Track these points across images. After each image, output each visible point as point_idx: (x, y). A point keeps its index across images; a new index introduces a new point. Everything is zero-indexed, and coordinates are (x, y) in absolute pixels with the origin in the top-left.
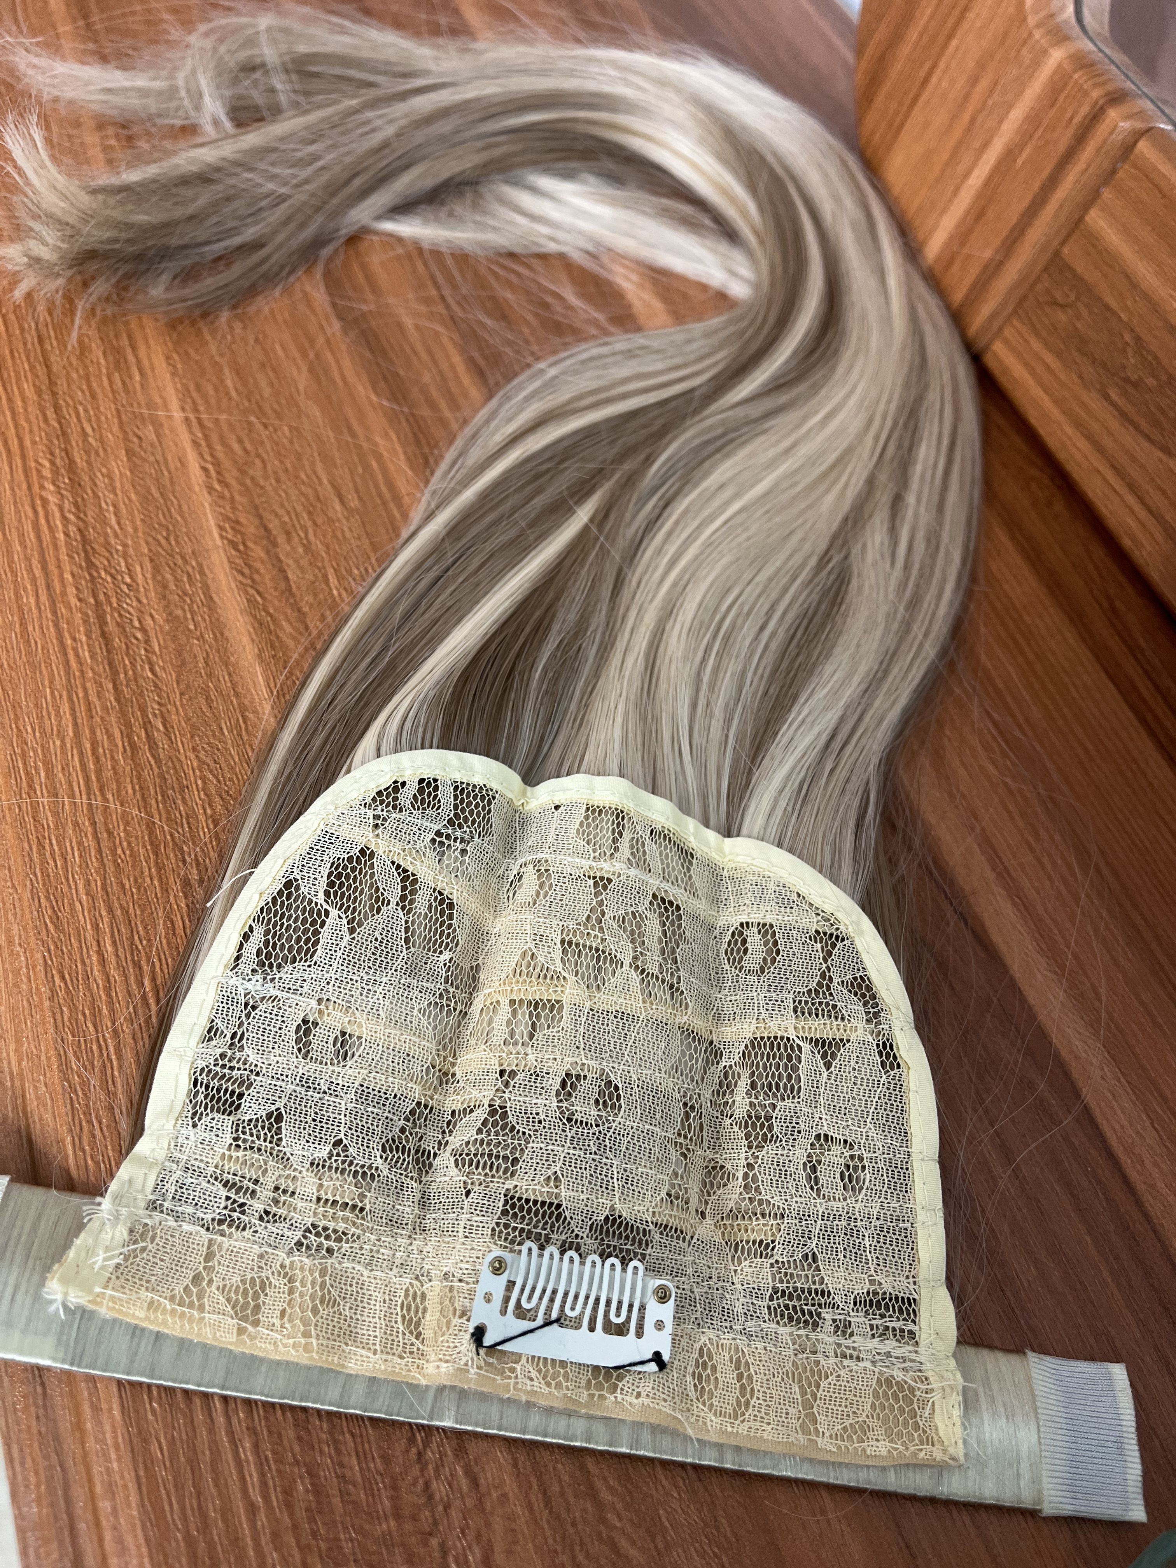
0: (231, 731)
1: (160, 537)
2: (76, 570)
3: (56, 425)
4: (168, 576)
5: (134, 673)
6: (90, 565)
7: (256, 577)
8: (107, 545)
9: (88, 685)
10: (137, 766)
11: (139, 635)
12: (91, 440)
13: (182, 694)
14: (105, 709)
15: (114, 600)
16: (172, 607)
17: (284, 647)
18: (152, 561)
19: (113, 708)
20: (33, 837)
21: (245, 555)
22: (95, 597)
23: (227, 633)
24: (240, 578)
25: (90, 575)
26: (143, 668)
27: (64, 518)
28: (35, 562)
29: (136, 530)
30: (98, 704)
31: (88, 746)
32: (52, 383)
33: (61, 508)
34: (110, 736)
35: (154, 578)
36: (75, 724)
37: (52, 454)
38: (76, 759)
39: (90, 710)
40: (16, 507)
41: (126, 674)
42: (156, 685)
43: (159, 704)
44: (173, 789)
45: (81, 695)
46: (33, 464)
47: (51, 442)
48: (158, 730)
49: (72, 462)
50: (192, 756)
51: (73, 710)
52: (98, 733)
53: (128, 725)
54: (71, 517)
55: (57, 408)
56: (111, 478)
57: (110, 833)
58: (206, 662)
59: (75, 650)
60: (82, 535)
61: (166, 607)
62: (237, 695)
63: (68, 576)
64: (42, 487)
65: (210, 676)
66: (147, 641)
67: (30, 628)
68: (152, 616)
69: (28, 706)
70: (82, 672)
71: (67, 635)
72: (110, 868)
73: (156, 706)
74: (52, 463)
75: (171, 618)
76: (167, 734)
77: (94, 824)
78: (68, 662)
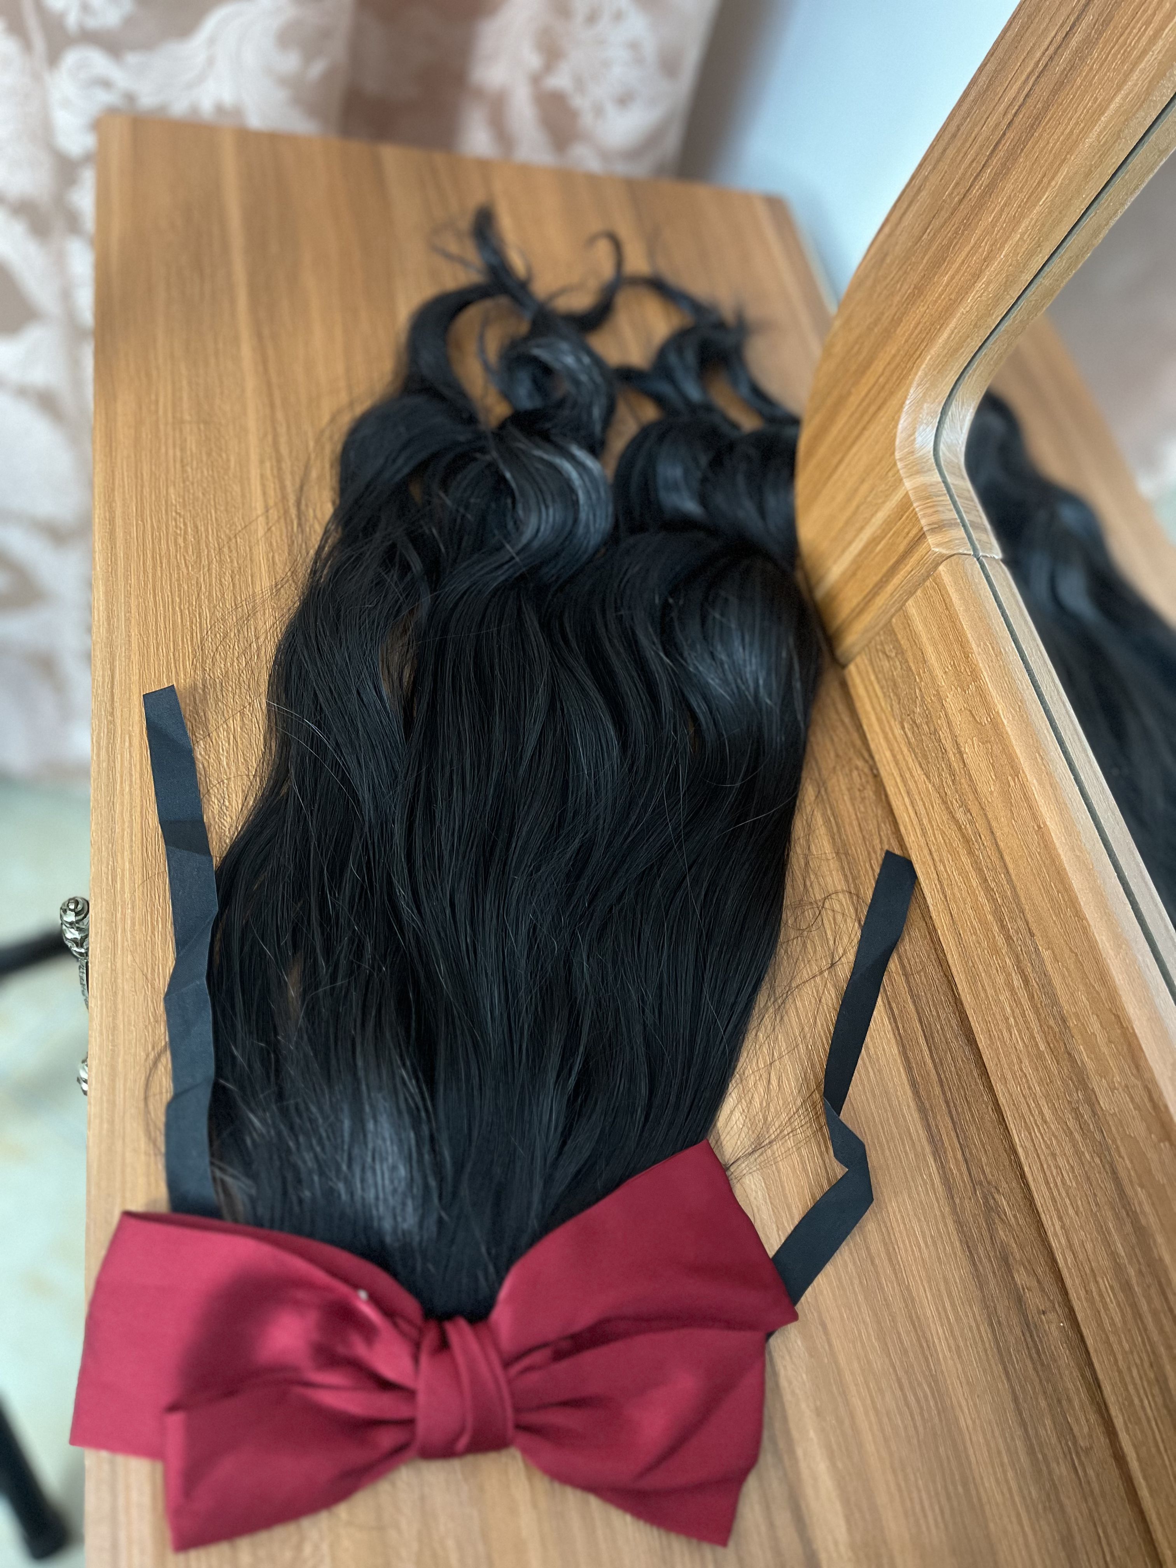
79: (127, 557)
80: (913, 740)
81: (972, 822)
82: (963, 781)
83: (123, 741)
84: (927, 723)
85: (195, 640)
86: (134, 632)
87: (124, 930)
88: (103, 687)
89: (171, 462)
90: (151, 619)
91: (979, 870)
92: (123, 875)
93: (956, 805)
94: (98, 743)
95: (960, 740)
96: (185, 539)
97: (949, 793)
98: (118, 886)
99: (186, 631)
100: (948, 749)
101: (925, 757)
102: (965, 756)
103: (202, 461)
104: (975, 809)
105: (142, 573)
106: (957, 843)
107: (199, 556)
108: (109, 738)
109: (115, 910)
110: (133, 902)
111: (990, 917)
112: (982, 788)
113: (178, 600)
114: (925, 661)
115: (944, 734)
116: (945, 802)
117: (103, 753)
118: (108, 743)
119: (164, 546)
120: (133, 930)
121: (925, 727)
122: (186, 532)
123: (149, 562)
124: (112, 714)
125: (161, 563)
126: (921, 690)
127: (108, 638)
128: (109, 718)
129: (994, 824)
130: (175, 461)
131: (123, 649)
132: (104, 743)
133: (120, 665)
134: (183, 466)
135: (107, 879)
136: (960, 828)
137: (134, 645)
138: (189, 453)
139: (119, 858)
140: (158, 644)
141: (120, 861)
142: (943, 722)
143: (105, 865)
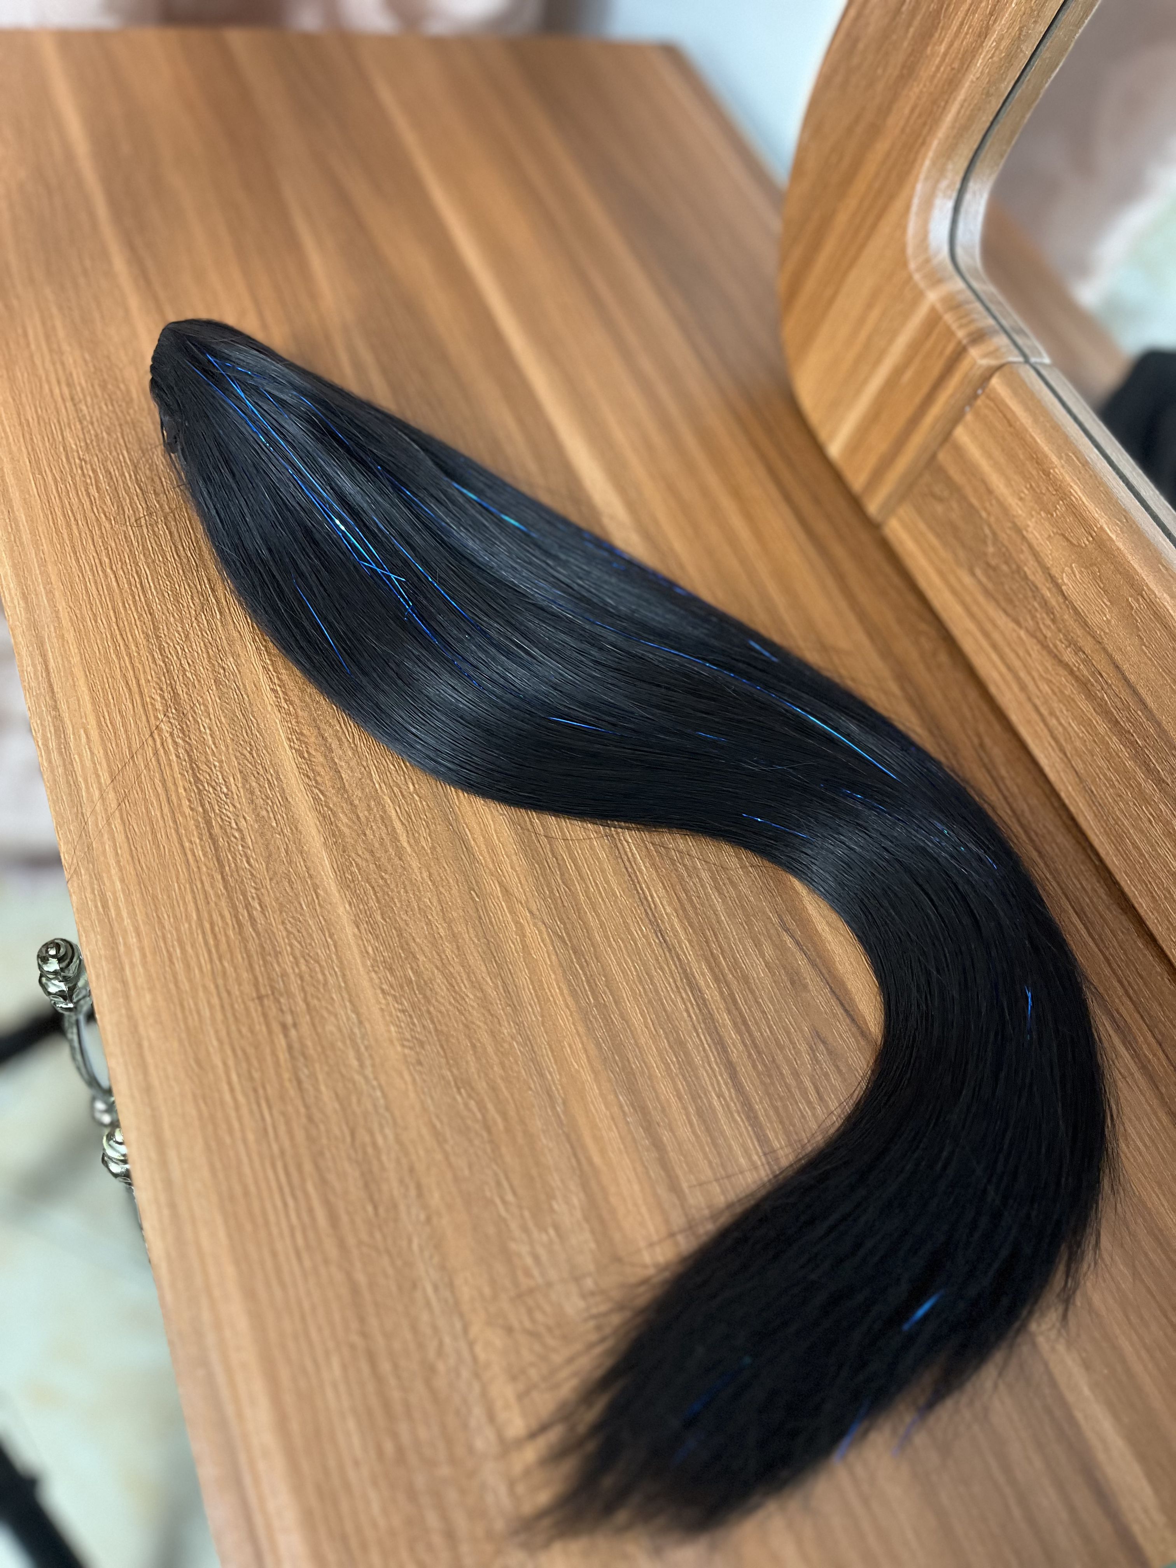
0: (308, 906)
1: (245, 752)
2: (187, 785)
3: (163, 665)
4: (254, 784)
5: (236, 865)
6: (197, 780)
7: (318, 778)
8: (207, 762)
9: (204, 878)
10: (244, 940)
11: (237, 835)
12: (189, 675)
13: (271, 879)
14: (218, 896)
15: (216, 808)
16: (259, 809)
17: (342, 835)
18: (241, 772)
19: (223, 894)
20: (176, 1001)
21: (309, 762)
22: (203, 806)
23: (300, 827)
24: (307, 780)
25: (198, 788)
26: (241, 861)
27: (175, 742)
28: (157, 781)
29: (227, 747)
30: (211, 892)
31: (207, 926)
32: (156, 628)
33: (172, 734)
34: (222, 917)
35: (244, 786)
36: (198, 910)
37: (161, 689)
38: (200, 937)
39: (206, 898)
40: (140, 737)
41: (230, 867)
42: (252, 874)
43: (255, 888)
44: (270, 954)
45: (199, 886)
46: (148, 700)
47: (159, 679)
48: (256, 909)
49: (176, 694)
50: (281, 927)
51: (195, 898)
52: (214, 916)
53: (234, 907)
54: (180, 741)
55: (161, 649)
56: (206, 706)
57: (229, 993)
58: (287, 853)
59: (192, 851)
60: (189, 756)
61: (255, 809)
62: (311, 876)
63: (181, 790)
64: (156, 718)
65: (290, 862)
66: (243, 839)
67: (159, 836)
68: (245, 818)
69: (163, 899)
70: (198, 868)
71: (185, 839)
72: (231, 1019)
73: (253, 891)
74: (162, 697)
75: (259, 818)
76: (263, 912)
77: (217, 987)
78: (188, 860)
79: (31, 519)
80: (990, 586)
81: (1087, 661)
82: (1066, 617)
83: (77, 737)
84: (1006, 563)
85: (139, 604)
86: (61, 606)
87: (133, 966)
88: (37, 678)
89: (60, 400)
90: (79, 588)
91: (1106, 713)
92: (116, 899)
93: (1061, 646)
94: (46, 745)
95: (1054, 571)
96: (98, 489)
97: (1049, 634)
98: (113, 913)
99: (125, 595)
100: (1039, 586)
101: (1010, 601)
102: (1064, 588)
103: (96, 396)
104: (1088, 645)
105: (54, 534)
106: (1070, 689)
107: (121, 507)
108: (58, 737)
109: (116, 943)
110: (137, 930)
111: (1129, 764)
112: (1094, 620)
113: (107, 560)
114: (990, 491)
115: (1030, 568)
116: (1045, 647)
117: (55, 755)
118: (59, 744)
119: (75, 501)
120: (144, 963)
121: (1005, 568)
122: (97, 481)
123: (61, 521)
124: (56, 708)
125: (75, 519)
126: (990, 526)
127: (28, 619)
128: (53, 713)
129: (1118, 657)
130: (63, 400)
131: (52, 629)
132: (53, 744)
133: (52, 647)
134: (75, 405)
135: (96, 907)
136: (1072, 672)
137: (66, 623)
138: (78, 389)
139: (106, 880)
140: (94, 615)
141: (108, 884)
142: (1026, 556)
143: (89, 890)
